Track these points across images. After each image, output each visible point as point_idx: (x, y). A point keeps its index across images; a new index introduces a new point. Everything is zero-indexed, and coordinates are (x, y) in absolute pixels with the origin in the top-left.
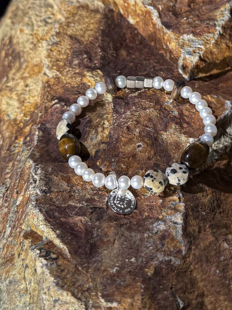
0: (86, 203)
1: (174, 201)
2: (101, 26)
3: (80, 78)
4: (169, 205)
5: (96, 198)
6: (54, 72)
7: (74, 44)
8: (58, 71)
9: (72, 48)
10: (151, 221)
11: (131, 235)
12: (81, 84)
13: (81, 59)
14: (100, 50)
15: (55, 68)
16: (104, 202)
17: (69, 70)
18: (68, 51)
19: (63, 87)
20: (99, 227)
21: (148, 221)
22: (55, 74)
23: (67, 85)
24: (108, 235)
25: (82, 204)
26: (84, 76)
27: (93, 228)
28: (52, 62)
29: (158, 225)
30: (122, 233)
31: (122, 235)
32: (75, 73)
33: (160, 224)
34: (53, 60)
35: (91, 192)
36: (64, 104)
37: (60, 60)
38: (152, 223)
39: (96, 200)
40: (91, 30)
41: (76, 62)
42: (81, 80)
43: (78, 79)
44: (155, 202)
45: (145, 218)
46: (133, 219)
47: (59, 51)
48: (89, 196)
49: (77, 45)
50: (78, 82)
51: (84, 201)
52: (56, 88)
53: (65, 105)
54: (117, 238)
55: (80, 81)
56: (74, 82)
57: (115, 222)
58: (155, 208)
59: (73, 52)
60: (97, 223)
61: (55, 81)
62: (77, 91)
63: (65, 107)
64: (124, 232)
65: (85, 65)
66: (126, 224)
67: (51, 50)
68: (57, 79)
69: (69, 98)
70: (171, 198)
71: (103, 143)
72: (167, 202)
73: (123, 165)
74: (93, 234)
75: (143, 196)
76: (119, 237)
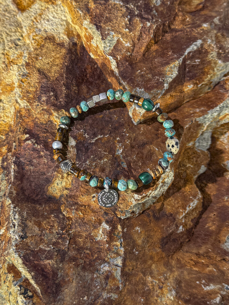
0: (52, 246)
1: (117, 246)
2: (66, 62)
3: (48, 116)
4: (113, 250)
5: (60, 241)
6: (25, 103)
7: (42, 79)
8: (28, 102)
9: (40, 82)
10: (99, 262)
11: (85, 274)
12: (49, 121)
13: (48, 96)
14: (64, 89)
15: (25, 98)
16: (66, 245)
17: (38, 105)
18: (36, 84)
19: (33, 121)
20: (62, 269)
21: (97, 262)
22: (25, 104)
23: (37, 120)
24: (68, 275)
25: (50, 247)
26: (51, 114)
27: (58, 270)
28: (23, 93)
29: (104, 267)
30: (78, 273)
31: (78, 274)
32: (43, 110)
33: (105, 266)
34: (23, 91)
35: (57, 236)
36: (34, 141)
37: (30, 91)
38: (100, 264)
39: (60, 243)
40: (57, 65)
41: (44, 98)
42: (49, 117)
43: (46, 116)
44: (103, 246)
45: (95, 259)
46: (86, 259)
47: (29, 83)
48: (54, 240)
49: (44, 80)
50: (46, 119)
51: (51, 244)
52: (27, 121)
53: (36, 142)
54: (75, 277)
55: (47, 118)
56: (43, 118)
57: (73, 263)
58: (103, 251)
59: (41, 87)
60: (61, 265)
61: (26, 112)
62: (46, 129)
63: (36, 145)
64: (80, 272)
65: (52, 103)
66: (82, 264)
67: (21, 81)
68: (27, 111)
69: (38, 135)
70: (115, 243)
71: (66, 189)
72: (112, 246)
73: (80, 213)
74: (58, 275)
75: (95, 239)
76: (76, 276)
